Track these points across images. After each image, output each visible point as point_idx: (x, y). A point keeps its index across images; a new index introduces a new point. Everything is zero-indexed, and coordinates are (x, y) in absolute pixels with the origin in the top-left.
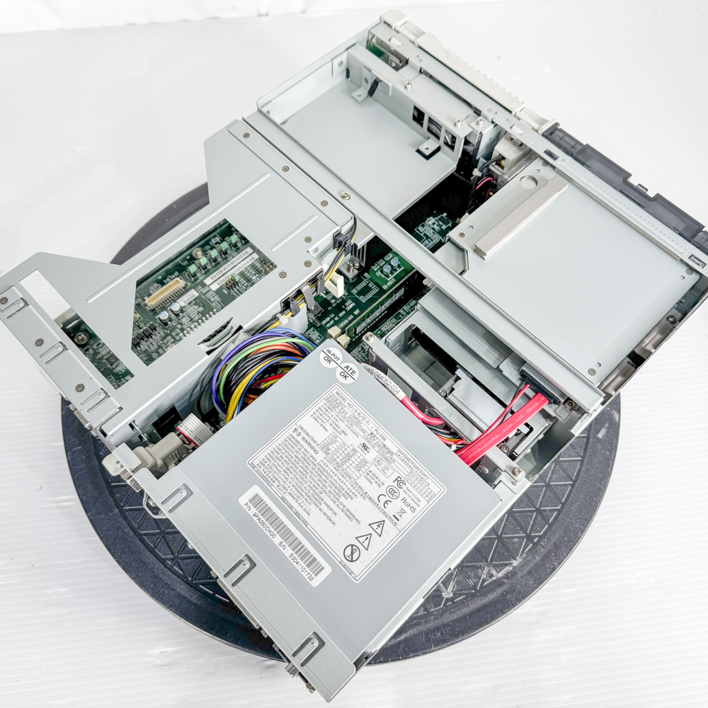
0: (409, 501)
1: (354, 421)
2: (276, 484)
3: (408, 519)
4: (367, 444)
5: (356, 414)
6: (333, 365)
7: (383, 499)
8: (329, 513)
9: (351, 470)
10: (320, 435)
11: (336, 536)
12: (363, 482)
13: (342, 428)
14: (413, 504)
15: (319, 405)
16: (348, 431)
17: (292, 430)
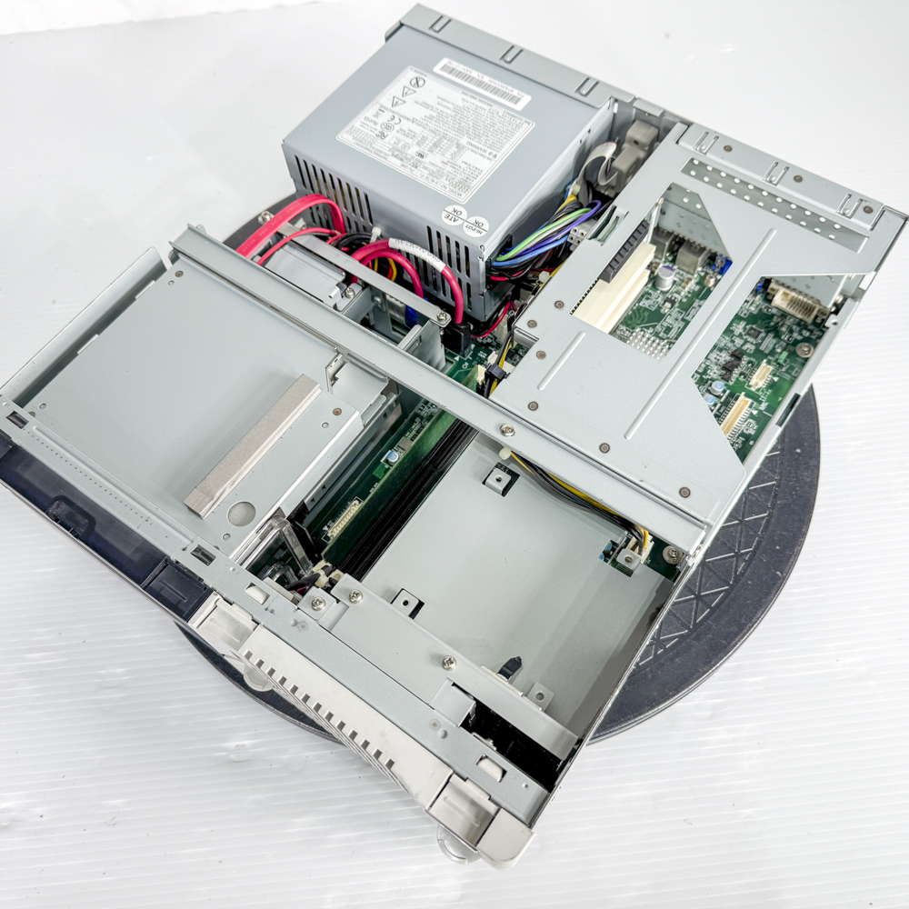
0: (371, 124)
1: (436, 174)
2: (501, 114)
3: (370, 111)
4: (419, 158)
5: (436, 180)
6: (472, 220)
7: (396, 120)
8: (445, 103)
9: (430, 136)
10: (469, 157)
11: (433, 90)
12: (418, 129)
13: (448, 166)
14: (368, 122)
15: (475, 181)
16: (441, 165)
17: (498, 156)
